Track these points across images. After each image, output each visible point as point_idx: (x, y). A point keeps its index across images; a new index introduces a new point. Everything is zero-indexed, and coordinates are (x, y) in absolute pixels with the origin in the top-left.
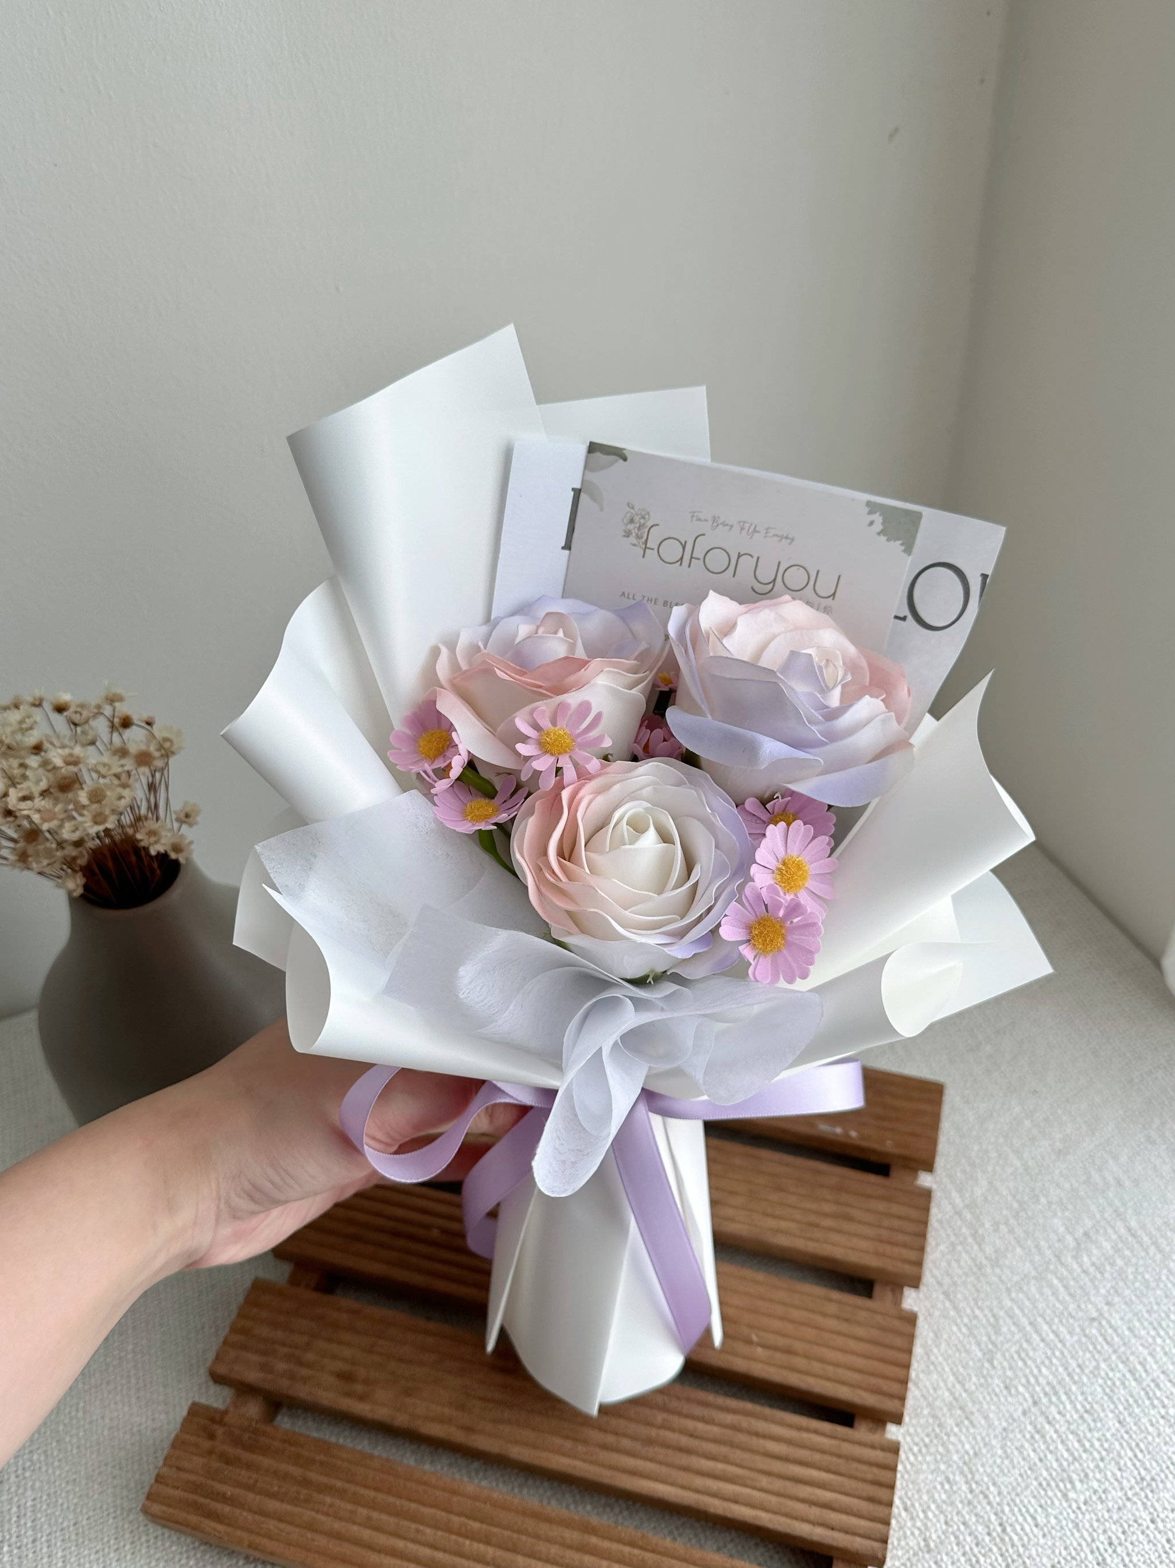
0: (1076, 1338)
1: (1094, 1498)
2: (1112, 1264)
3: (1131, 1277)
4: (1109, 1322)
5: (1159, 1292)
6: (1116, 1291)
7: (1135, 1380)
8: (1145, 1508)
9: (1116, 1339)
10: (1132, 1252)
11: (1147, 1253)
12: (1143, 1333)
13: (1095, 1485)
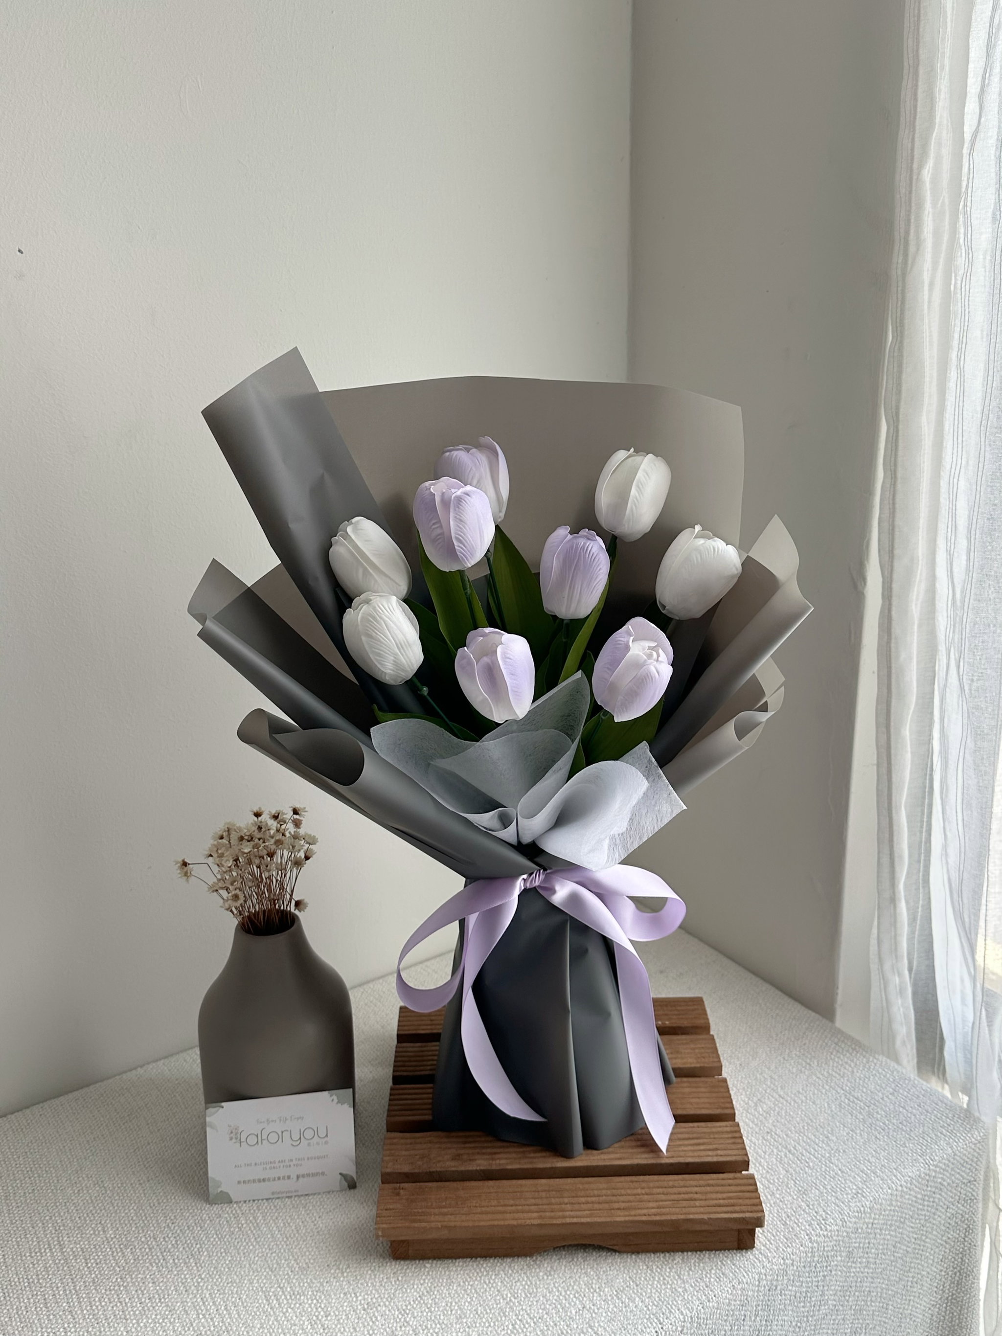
0: (760, 1142)
1: (778, 1201)
2: (774, 1111)
3: (784, 1114)
4: (776, 1134)
5: (798, 1119)
6: (778, 1121)
7: (792, 1154)
8: (803, 1201)
9: (780, 1140)
10: (782, 1104)
11: (790, 1104)
12: (793, 1135)
13: (778, 1196)
